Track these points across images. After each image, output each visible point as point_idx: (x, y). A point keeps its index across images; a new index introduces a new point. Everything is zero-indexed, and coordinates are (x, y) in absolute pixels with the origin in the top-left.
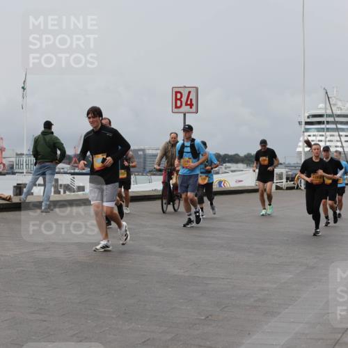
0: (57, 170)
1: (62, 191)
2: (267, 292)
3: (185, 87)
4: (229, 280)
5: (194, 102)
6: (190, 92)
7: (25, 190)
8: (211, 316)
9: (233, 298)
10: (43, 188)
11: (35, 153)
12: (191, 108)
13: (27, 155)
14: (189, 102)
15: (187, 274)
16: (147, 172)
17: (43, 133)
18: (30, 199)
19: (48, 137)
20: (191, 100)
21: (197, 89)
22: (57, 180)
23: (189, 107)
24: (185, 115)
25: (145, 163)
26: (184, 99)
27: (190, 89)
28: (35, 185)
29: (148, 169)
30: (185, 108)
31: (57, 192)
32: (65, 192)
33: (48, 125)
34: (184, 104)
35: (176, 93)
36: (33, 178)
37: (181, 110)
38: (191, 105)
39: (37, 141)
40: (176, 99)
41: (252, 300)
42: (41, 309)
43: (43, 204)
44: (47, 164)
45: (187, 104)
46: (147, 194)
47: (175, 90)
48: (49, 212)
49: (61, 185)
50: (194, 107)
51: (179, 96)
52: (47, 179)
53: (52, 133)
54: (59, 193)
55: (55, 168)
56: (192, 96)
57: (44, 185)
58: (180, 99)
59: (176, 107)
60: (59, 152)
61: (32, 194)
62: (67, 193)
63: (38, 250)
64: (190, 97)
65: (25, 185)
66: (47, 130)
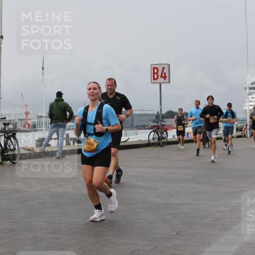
0: (67, 128)
1: (72, 143)
2: (222, 213)
3: (160, 64)
4: (194, 205)
5: (167, 75)
6: (164, 68)
7: (44, 143)
8: (181, 232)
9: (197, 218)
10: (57, 141)
11: (51, 115)
12: (165, 79)
13: (45, 117)
14: (163, 75)
15: (163, 202)
16: (135, 128)
17: (56, 101)
18: (48, 149)
19: (60, 103)
20: (165, 73)
21: (169, 65)
22: (68, 135)
23: (163, 79)
24: (160, 84)
25: (132, 121)
26: (160, 73)
27: (164, 66)
28: (52, 139)
29: (135, 125)
30: (161, 80)
31: (68, 144)
32: (74, 144)
33: (59, 94)
34: (160, 76)
35: (154, 68)
36: (49, 134)
37: (158, 81)
38: (165, 77)
39: (51, 107)
40: (154, 73)
41: (211, 219)
42: (55, 230)
43: (57, 153)
44: (59, 123)
45: (162, 77)
46: (134, 144)
47: (153, 66)
48: (61, 158)
49: (71, 139)
50: (167, 79)
51: (156, 71)
52: (60, 135)
53: (63, 100)
54: (70, 144)
55: (65, 126)
56: (166, 71)
57: (58, 138)
58: (157, 73)
59: (154, 79)
60: (68, 114)
61: (50, 145)
62: (76, 144)
63: (53, 187)
64: (164, 72)
65: (43, 139)
66: (59, 98)
